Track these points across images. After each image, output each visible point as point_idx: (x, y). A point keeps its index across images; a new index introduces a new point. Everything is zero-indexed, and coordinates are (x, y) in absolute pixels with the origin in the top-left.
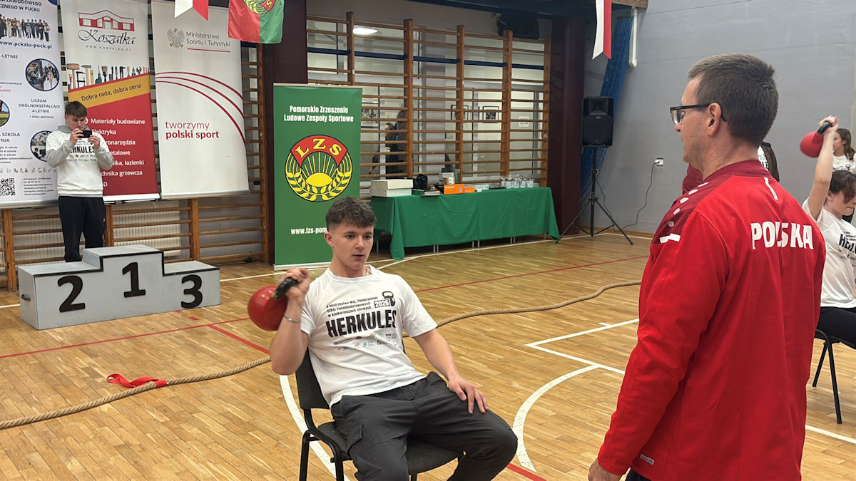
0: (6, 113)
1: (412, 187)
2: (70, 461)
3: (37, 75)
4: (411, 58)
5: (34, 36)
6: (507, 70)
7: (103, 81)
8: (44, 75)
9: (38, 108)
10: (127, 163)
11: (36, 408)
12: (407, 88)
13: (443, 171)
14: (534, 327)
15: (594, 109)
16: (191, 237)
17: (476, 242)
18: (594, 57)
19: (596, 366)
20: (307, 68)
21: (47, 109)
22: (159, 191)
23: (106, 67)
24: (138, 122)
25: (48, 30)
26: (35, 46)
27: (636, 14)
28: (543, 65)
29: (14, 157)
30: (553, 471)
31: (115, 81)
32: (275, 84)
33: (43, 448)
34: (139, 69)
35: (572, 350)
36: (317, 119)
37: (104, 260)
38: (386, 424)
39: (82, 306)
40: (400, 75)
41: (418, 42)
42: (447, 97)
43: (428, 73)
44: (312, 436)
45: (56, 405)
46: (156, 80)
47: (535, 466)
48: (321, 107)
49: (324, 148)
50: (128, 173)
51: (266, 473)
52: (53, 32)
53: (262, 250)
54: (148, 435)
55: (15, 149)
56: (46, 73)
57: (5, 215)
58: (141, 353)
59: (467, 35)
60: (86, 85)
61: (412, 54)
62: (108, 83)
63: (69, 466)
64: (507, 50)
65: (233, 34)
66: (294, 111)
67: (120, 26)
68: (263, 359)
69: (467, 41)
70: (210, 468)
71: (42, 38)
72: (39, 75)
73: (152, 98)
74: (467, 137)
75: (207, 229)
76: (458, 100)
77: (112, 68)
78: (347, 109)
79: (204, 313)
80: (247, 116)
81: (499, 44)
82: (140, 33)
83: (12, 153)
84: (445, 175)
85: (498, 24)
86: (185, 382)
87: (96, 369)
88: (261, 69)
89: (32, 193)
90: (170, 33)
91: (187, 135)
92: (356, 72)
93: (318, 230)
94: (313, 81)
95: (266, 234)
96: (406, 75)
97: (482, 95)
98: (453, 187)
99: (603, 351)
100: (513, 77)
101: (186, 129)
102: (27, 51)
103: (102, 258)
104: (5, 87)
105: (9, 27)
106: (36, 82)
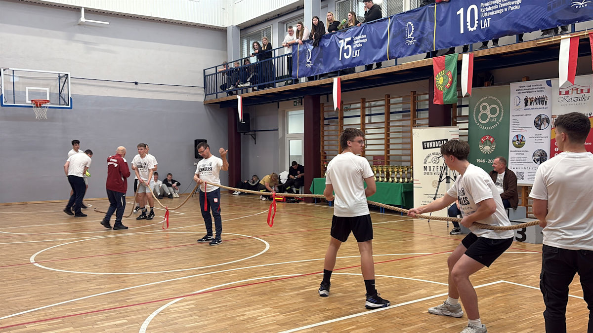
3: (539, 122)
5: (540, 104)
9: (538, 138)
21: (542, 138)
25: (547, 100)
26: (539, 108)
29: (526, 162)
34: (590, 113)
55: (527, 158)
56: (543, 121)
67: (582, 91)
71: (543, 104)
83: (524, 160)
102: (536, 111)
104: (524, 129)
105: (529, 102)
106: (538, 125)
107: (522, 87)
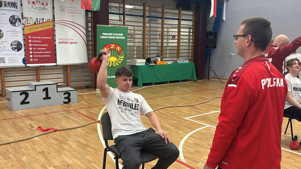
0: (2, 34)
1: (145, 62)
2: (23, 157)
3: (13, 21)
4: (145, 16)
5: (12, 7)
6: (180, 21)
7: (37, 23)
8: (16, 21)
9: (13, 33)
10: (45, 52)
11: (12, 138)
12: (144, 27)
13: (157, 56)
14: (187, 112)
15: (210, 35)
16: (67, 79)
17: (168, 82)
18: (210, 17)
19: (208, 126)
20: (109, 20)
21: (17, 33)
22: (56, 62)
23: (38, 18)
24: (49, 38)
25: (17, 5)
26: (12, 10)
27: (225, 2)
28: (192, 19)
29: (5, 50)
30: (193, 163)
31: (41, 23)
32: (97, 25)
33: (14, 152)
34: (49, 19)
35: (200, 120)
36: (112, 37)
37: (36, 86)
38: (133, 145)
39: (28, 103)
40: (141, 22)
41: (148, 11)
42: (158, 30)
43: (152, 22)
44: (107, 150)
45: (18, 137)
46: (55, 23)
47: (186, 161)
48: (114, 33)
49: (114, 48)
50: (45, 56)
51: (92, 162)
52: (19, 5)
53: (92, 84)
54: (51, 148)
55: (5, 47)
56: (16, 20)
57: (2, 70)
58: (49, 119)
59: (165, 8)
60: (30, 25)
61: (146, 15)
62: (38, 24)
63: (23, 159)
64: (179, 14)
65: (82, 7)
66: (104, 35)
67: (43, 4)
68: (91, 122)
69: (165, 11)
70: (72, 160)
71: (15, 8)
72: (14, 21)
73: (54, 30)
74: (165, 45)
75: (73, 76)
76: (162, 31)
77: (40, 19)
78: (123, 34)
79: (72, 106)
80: (87, 36)
81: (177, 12)
82: (50, 6)
83: (4, 48)
84: (157, 58)
85: (177, 4)
86: (64, 130)
87: (33, 125)
88: (92, 19)
89: (11, 62)
90: (60, 6)
91: (66, 43)
92: (126, 21)
93: (112, 77)
94: (111, 24)
95: (94, 78)
96: (144, 22)
97: (170, 30)
98: (160, 62)
99: (211, 121)
100: (181, 24)
101: (66, 40)
102: (9, 12)
103: (35, 86)
104: (2, 25)
106: (12, 23)
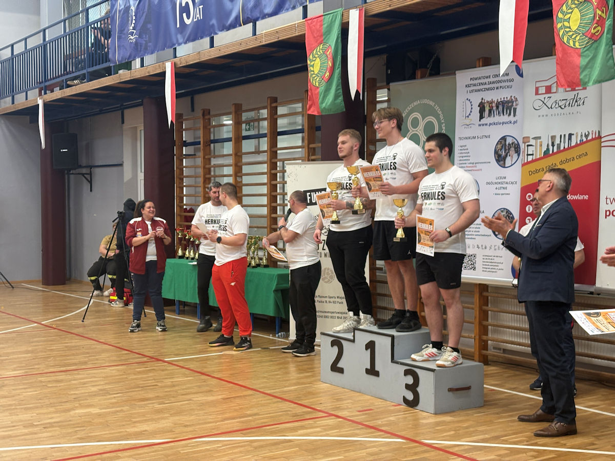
3: (502, 152)
5: (504, 114)
7: (551, 152)
9: (500, 186)
21: (506, 185)
23: (555, 136)
24: (581, 197)
25: (516, 105)
26: (503, 123)
29: (478, 233)
31: (563, 151)
34: (587, 133)
55: (480, 226)
56: (509, 149)
60: (534, 158)
71: (510, 114)
72: (504, 152)
77: (561, 136)
102: (496, 130)
104: (479, 166)
105: (487, 109)
106: (500, 159)
107: (476, 79)
